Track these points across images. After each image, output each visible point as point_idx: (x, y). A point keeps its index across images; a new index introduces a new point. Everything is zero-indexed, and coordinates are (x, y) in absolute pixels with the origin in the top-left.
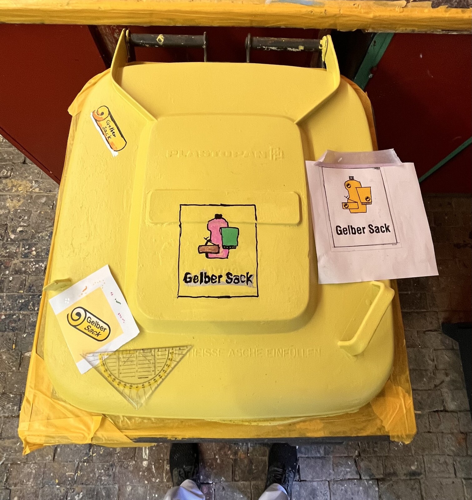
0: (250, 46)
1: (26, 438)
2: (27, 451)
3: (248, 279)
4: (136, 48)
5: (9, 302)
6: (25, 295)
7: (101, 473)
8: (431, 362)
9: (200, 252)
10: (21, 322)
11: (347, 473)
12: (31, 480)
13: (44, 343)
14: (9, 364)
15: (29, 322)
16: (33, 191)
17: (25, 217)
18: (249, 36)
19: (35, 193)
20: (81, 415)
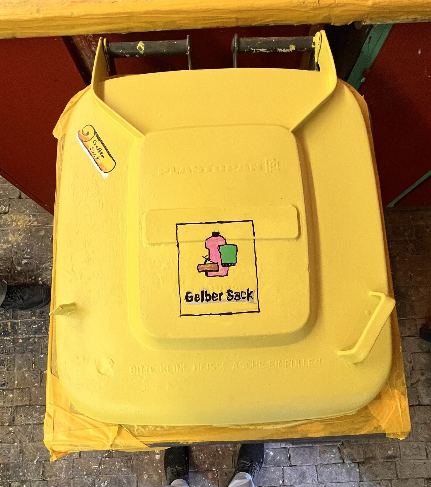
0: (237, 49)
1: (51, 447)
2: (54, 458)
3: (249, 296)
4: (115, 59)
5: (24, 328)
6: (37, 321)
7: (121, 465)
8: (408, 364)
9: (200, 270)
10: (36, 344)
11: (332, 458)
12: (63, 473)
13: (57, 364)
14: (32, 380)
15: (44, 344)
16: (32, 224)
17: (27, 250)
18: (236, 37)
19: (34, 226)
20: (99, 426)
